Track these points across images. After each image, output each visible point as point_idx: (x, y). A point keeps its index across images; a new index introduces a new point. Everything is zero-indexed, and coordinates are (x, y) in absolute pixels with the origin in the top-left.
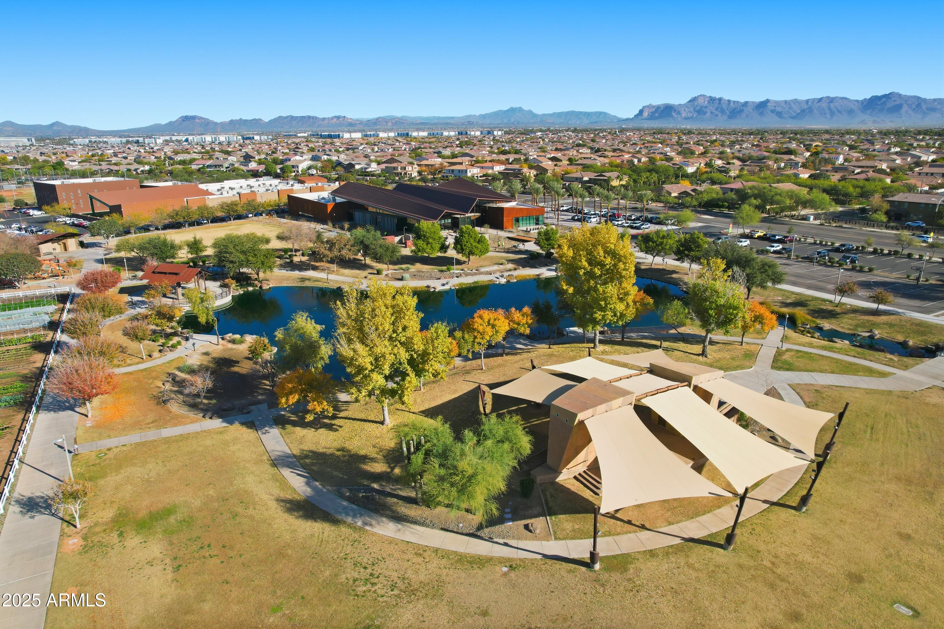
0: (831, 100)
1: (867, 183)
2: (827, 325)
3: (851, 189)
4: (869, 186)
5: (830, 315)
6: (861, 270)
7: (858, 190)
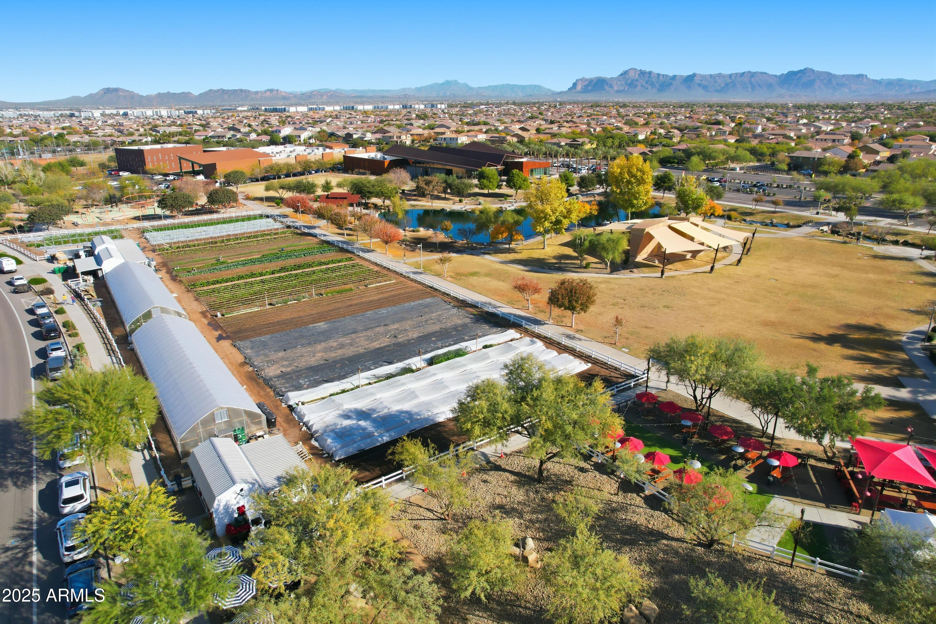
0: (752, 75)
1: (777, 145)
2: (748, 219)
3: (765, 150)
4: (778, 147)
5: (751, 214)
6: (768, 195)
7: (770, 150)
